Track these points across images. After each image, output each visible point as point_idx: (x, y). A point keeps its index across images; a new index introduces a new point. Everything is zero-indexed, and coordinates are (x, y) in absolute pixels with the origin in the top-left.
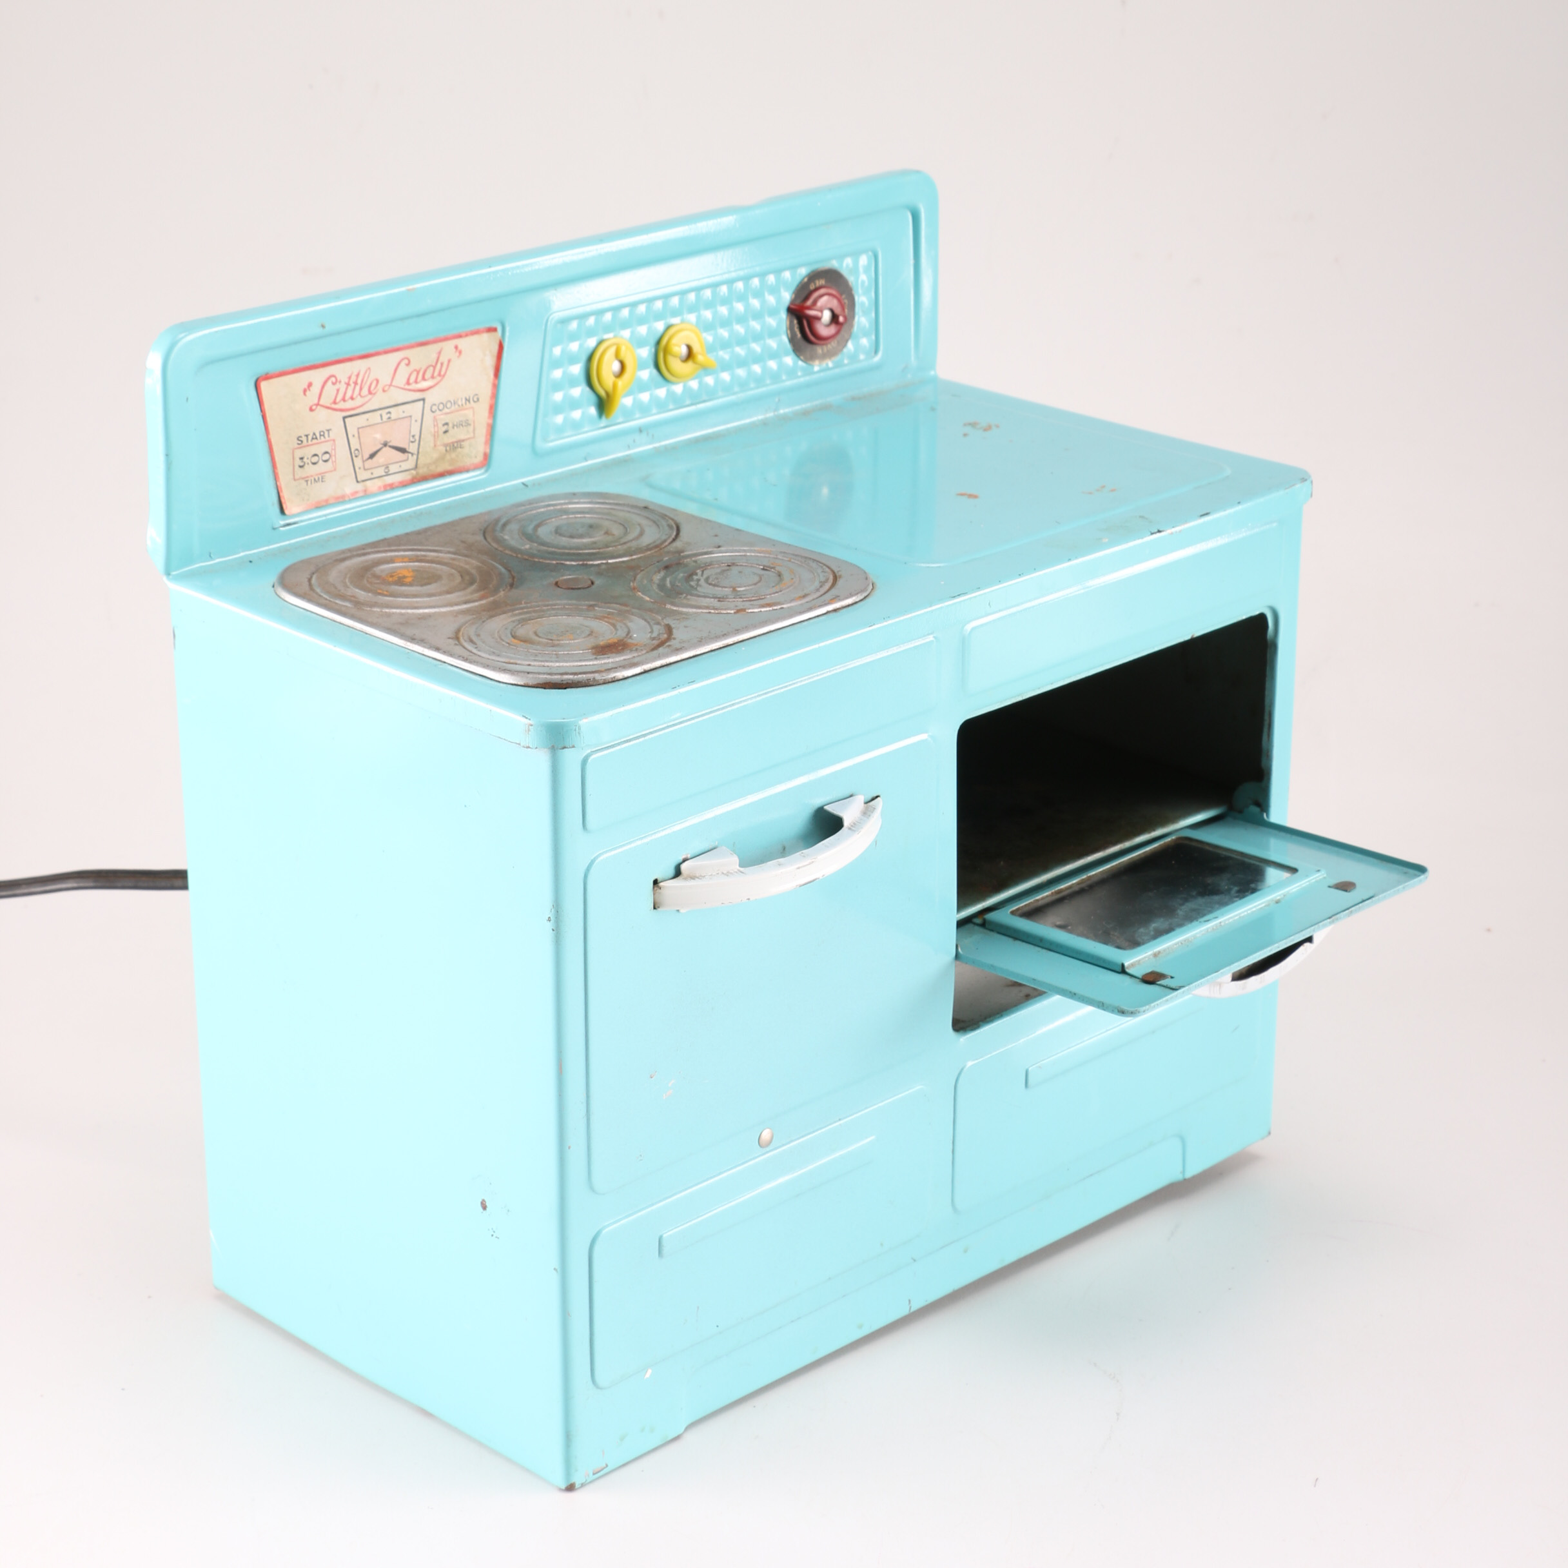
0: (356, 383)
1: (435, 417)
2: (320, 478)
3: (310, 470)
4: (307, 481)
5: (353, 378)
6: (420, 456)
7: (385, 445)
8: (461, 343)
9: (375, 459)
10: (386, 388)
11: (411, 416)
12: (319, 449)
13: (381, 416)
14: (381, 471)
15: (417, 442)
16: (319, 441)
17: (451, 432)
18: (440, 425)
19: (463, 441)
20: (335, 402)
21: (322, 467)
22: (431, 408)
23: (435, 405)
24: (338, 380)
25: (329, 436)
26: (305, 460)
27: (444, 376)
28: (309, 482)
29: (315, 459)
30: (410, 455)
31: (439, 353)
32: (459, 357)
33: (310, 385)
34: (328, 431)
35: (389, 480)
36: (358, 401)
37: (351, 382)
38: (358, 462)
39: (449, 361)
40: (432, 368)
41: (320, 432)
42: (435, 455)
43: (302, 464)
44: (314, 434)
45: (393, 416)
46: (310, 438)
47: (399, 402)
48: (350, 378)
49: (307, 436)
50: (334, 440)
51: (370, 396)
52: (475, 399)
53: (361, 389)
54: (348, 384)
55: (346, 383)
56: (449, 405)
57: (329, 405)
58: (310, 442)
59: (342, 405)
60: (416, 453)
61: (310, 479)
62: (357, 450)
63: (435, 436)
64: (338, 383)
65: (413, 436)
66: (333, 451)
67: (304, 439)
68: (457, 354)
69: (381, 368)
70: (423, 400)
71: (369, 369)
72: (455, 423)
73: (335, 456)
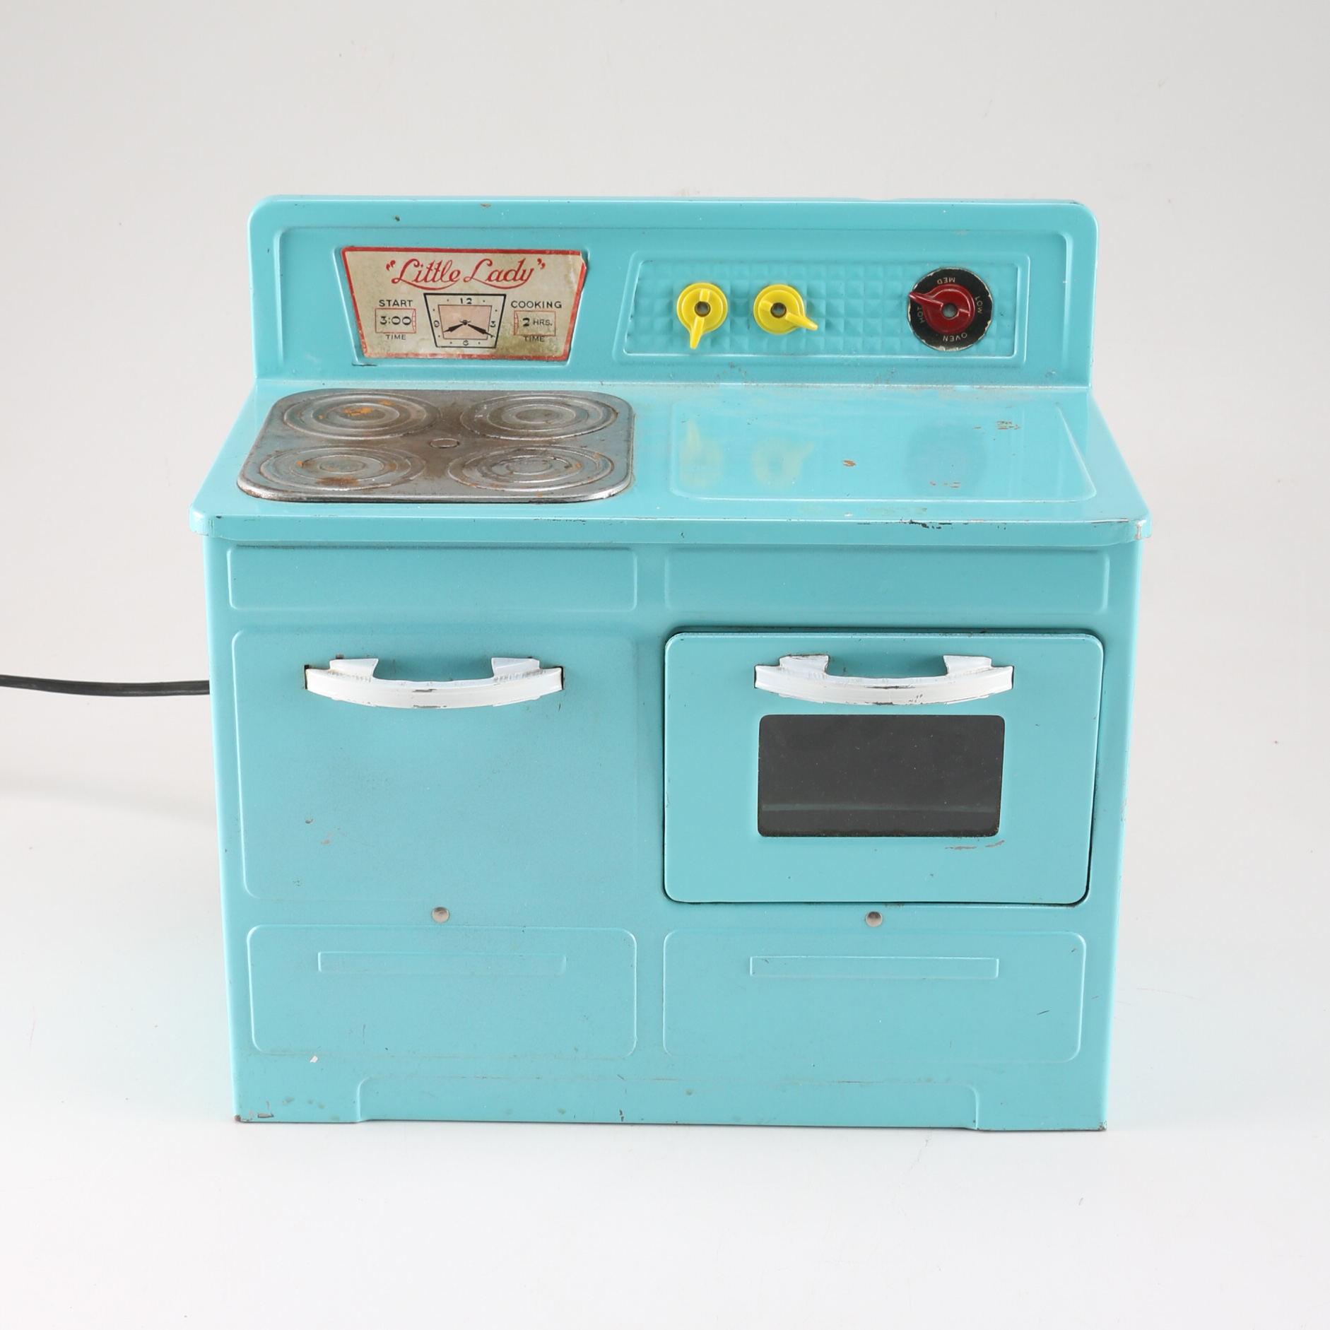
0: (437, 270)
1: (515, 311)
2: (401, 336)
3: (390, 327)
4: (388, 336)
5: (435, 266)
6: (499, 339)
7: (465, 323)
8: (544, 258)
9: (454, 332)
10: (467, 279)
11: (491, 306)
12: (402, 314)
13: (461, 299)
14: (460, 343)
15: (497, 327)
16: (400, 307)
17: (531, 326)
18: (521, 319)
19: (544, 336)
20: (416, 280)
21: (401, 328)
22: (512, 305)
23: (516, 302)
24: (421, 264)
25: (410, 305)
26: (387, 319)
27: (526, 280)
28: (390, 337)
29: (396, 321)
30: (489, 336)
31: (522, 262)
32: (541, 268)
33: (393, 262)
34: (410, 301)
35: (468, 351)
36: (439, 284)
37: (433, 268)
38: (438, 331)
39: (532, 270)
40: (514, 272)
41: (402, 301)
42: (514, 342)
43: (384, 322)
44: (396, 301)
45: (473, 302)
46: (392, 303)
47: (480, 293)
48: (432, 265)
49: (389, 301)
50: (415, 310)
51: (451, 283)
52: (557, 304)
53: (442, 275)
54: (430, 269)
55: (427, 268)
56: (530, 305)
57: (411, 282)
58: (391, 307)
59: (423, 284)
60: (496, 336)
61: (391, 334)
62: (436, 321)
63: (516, 326)
64: (420, 267)
65: (493, 322)
66: (414, 318)
67: (386, 303)
68: (541, 266)
69: (465, 264)
70: (505, 296)
71: (451, 261)
72: (536, 321)
73: (415, 321)
